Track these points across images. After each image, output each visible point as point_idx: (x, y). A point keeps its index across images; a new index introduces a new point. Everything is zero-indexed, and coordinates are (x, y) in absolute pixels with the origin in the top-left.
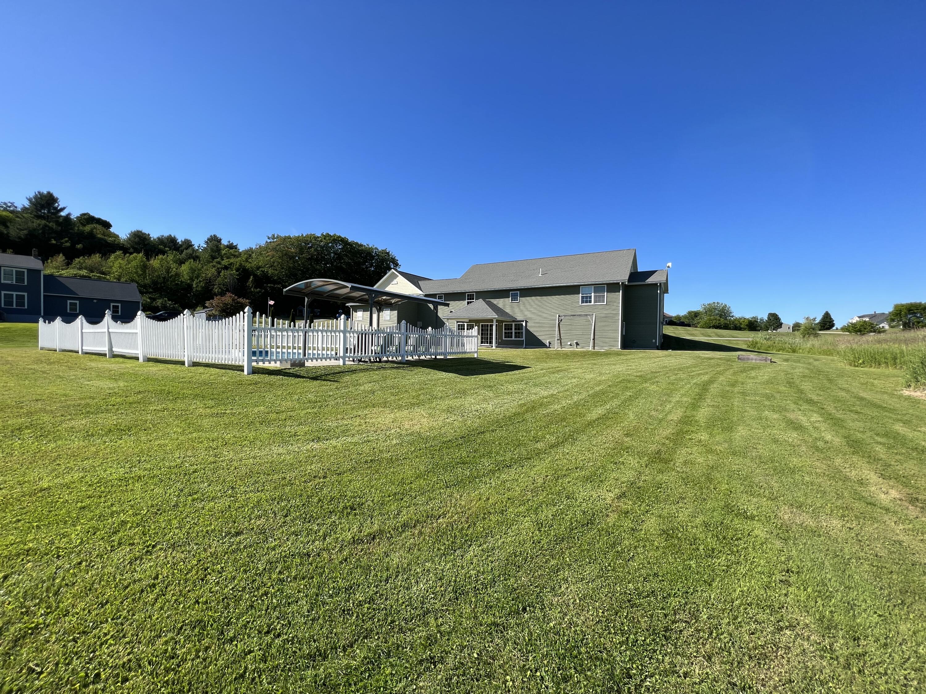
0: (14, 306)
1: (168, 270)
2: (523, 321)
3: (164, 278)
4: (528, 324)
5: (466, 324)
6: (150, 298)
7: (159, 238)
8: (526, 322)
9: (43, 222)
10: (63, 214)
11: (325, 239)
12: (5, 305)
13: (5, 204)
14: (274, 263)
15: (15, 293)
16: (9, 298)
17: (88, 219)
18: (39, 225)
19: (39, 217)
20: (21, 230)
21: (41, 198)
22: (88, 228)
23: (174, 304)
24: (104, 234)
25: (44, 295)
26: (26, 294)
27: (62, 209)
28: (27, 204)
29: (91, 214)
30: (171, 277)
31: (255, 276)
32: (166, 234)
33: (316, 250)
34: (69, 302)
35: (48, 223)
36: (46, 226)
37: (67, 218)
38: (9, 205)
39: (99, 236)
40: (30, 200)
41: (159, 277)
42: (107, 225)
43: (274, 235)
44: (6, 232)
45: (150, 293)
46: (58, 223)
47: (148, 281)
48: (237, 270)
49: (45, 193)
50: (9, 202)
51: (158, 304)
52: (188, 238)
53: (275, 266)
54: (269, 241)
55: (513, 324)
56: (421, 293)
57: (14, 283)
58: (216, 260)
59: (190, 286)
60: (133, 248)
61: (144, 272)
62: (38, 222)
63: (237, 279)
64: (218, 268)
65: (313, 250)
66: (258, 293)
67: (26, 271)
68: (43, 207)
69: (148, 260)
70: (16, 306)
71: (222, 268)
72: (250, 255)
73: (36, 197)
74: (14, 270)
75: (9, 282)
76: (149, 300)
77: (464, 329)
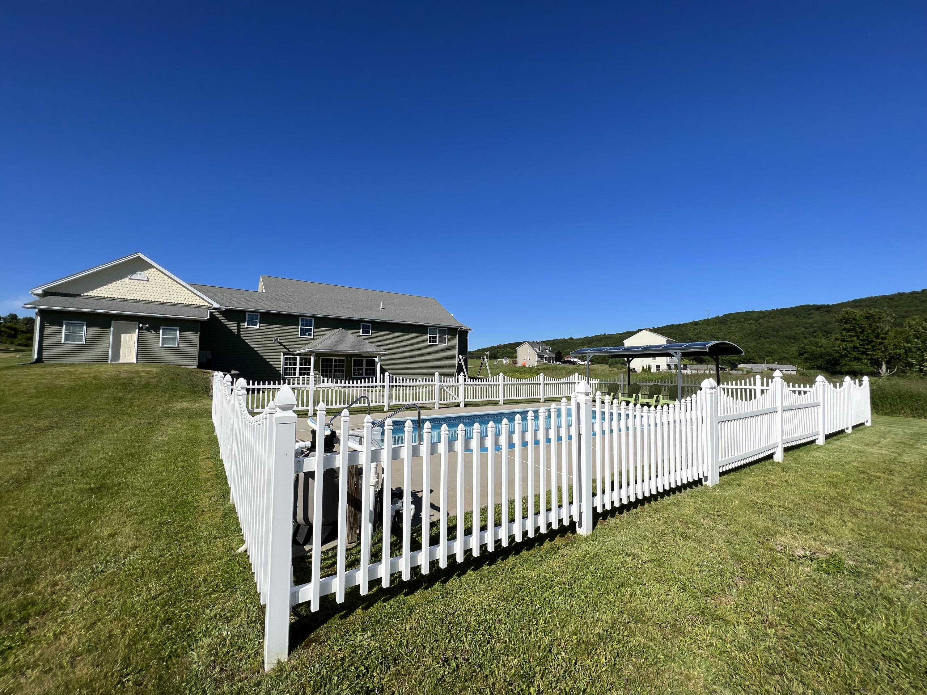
4: (381, 360)
5: (298, 358)
56: (215, 305)
77: (295, 364)
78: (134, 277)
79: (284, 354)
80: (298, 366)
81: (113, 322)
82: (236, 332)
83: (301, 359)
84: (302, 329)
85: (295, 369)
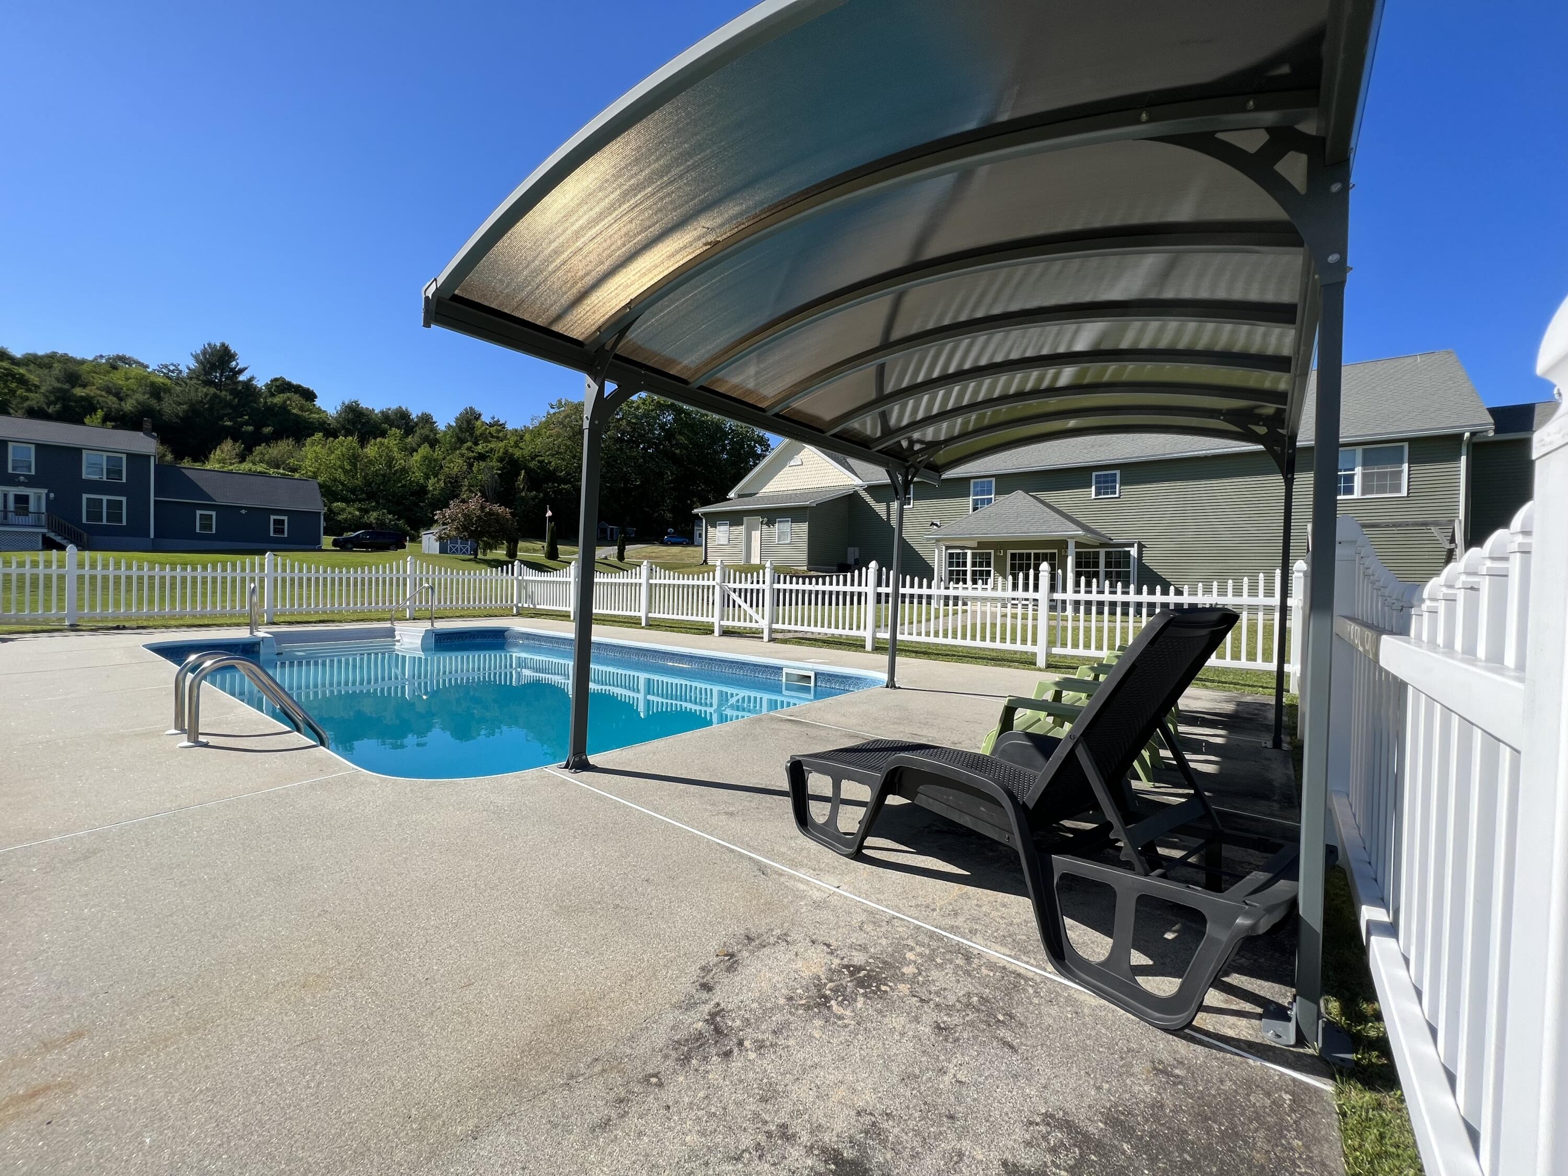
0: (105, 522)
1: (390, 461)
2: (1132, 545)
3: (384, 476)
4: (1146, 553)
5: (969, 552)
6: (359, 509)
7: (382, 412)
8: (1141, 547)
9: (212, 390)
10: (242, 378)
11: (643, 404)
12: (88, 520)
13: (166, 367)
14: (559, 447)
15: (105, 498)
16: (95, 505)
17: (281, 386)
18: (206, 395)
19: (209, 383)
20: (180, 404)
21: (212, 354)
22: (278, 399)
23: (397, 519)
24: (302, 409)
25: (155, 501)
26: (124, 499)
27: (241, 371)
28: (193, 364)
29: (288, 379)
30: (395, 474)
31: (529, 471)
32: (394, 407)
33: (629, 423)
34: (198, 512)
35: (218, 392)
36: (215, 395)
37: (248, 384)
38: (172, 368)
39: (295, 411)
40: (196, 357)
41: (376, 474)
42: (309, 396)
43: (560, 402)
44: (158, 408)
45: (360, 501)
46: (234, 392)
47: (359, 482)
48: (501, 460)
49: (218, 345)
50: (172, 364)
51: (372, 519)
52: (428, 411)
53: (561, 453)
54: (552, 411)
55: (1102, 552)
56: (858, 482)
57: (105, 479)
58: (466, 445)
59: (423, 490)
60: (344, 428)
61: (355, 465)
62: (205, 390)
63: (499, 475)
64: (469, 459)
65: (624, 422)
66: (533, 499)
67: (124, 457)
68: (213, 367)
69: (362, 447)
70: (108, 521)
71: (475, 458)
72: (522, 437)
73: (204, 352)
74: (105, 454)
75: (96, 477)
76: (357, 513)
77: (965, 564)
78: (792, 463)
79: (947, 548)
80: (969, 568)
81: (745, 519)
82: (885, 518)
83: (974, 555)
84: (975, 502)
85: (965, 573)
